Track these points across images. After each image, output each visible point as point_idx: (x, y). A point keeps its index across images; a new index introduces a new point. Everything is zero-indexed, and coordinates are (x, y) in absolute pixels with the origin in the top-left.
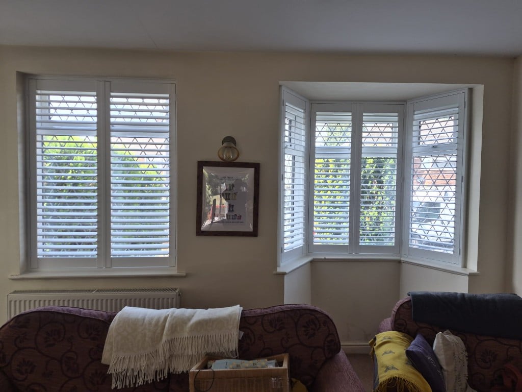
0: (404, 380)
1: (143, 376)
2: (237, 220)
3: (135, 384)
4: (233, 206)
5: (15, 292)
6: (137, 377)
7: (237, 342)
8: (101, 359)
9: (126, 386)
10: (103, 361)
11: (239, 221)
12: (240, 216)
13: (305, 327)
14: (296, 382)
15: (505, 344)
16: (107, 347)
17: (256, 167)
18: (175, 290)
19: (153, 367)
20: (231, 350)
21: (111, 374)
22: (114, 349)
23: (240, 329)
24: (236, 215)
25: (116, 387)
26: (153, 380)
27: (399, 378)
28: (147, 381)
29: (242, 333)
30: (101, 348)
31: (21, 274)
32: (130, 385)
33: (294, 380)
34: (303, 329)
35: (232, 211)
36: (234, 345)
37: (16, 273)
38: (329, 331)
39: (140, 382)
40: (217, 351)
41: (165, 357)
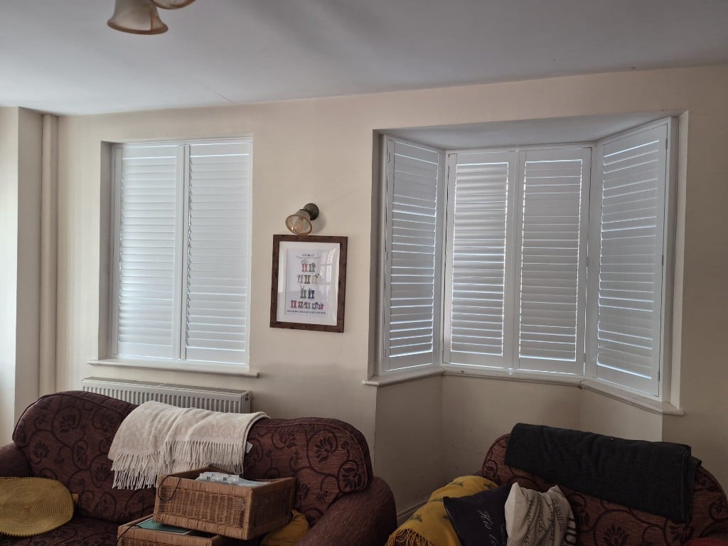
0: (417, 535)
1: (142, 481)
2: (318, 310)
3: (134, 487)
4: (313, 292)
5: (92, 378)
6: (138, 479)
7: (241, 454)
8: (107, 453)
9: (126, 487)
10: (110, 456)
11: (321, 311)
12: (322, 305)
13: (317, 446)
14: (298, 516)
15: (643, 522)
16: (115, 441)
17: (343, 242)
18: (244, 391)
19: (153, 471)
20: (234, 464)
21: (114, 471)
22: (120, 444)
23: (248, 440)
24: (317, 303)
25: (116, 487)
26: (153, 485)
27: (411, 532)
28: (146, 486)
29: (250, 446)
30: (109, 441)
31: (99, 359)
32: (130, 487)
33: (295, 513)
34: (316, 449)
35: (313, 298)
36: (238, 459)
37: (94, 357)
38: (348, 457)
39: (139, 485)
40: (219, 463)
41: (165, 461)
